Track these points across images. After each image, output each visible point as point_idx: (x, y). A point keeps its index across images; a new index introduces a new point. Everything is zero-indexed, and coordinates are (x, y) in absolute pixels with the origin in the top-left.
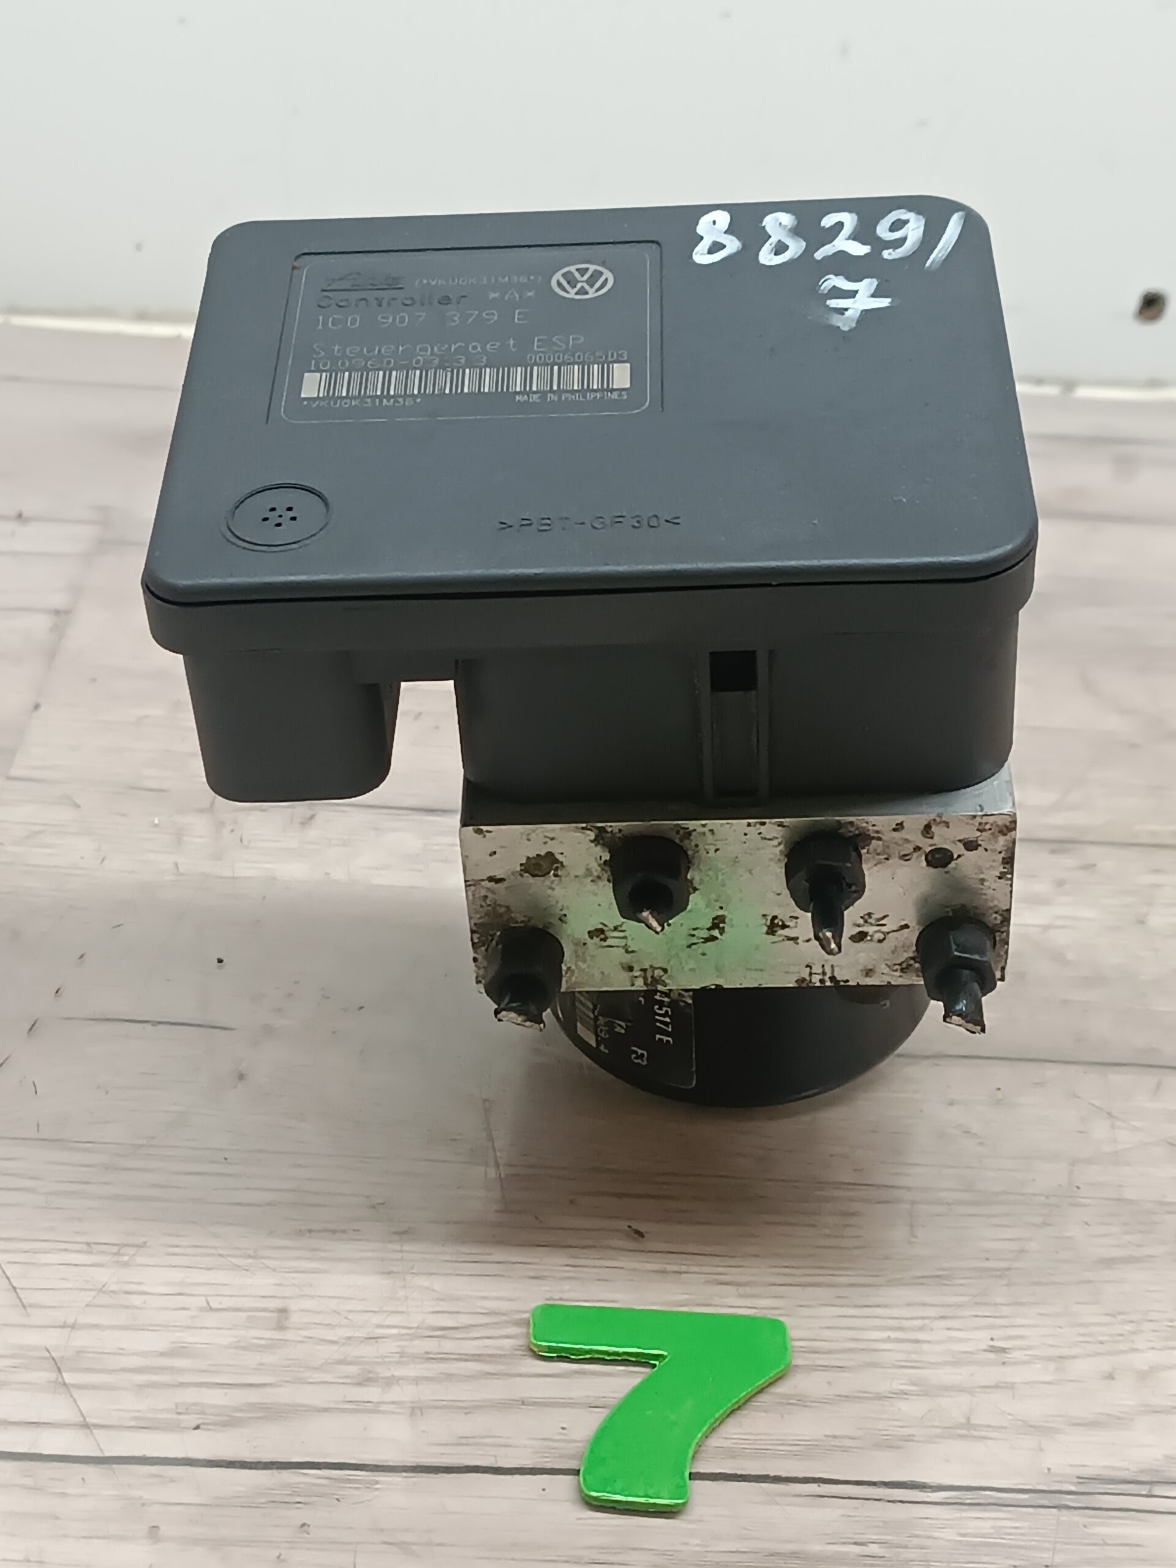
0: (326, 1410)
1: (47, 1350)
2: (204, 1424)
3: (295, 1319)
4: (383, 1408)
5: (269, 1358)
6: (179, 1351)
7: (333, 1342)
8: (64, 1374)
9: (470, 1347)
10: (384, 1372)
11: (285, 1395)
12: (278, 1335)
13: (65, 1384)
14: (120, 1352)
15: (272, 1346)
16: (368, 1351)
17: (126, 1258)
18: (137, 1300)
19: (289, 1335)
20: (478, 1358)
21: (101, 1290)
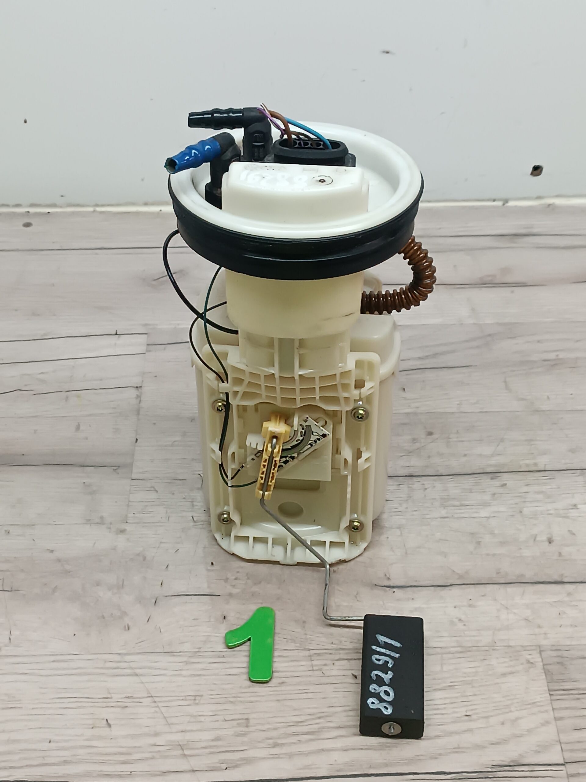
0: (264, 758)
1: (178, 742)
2: (229, 767)
3: (252, 722)
4: (281, 756)
5: (245, 739)
6: (217, 739)
7: (264, 731)
8: (184, 751)
9: (305, 729)
10: (279, 741)
11: (252, 753)
12: (246, 729)
13: (185, 755)
14: (200, 741)
15: (244, 735)
16: (274, 734)
17: (197, 702)
18: (202, 719)
19: (251, 729)
20: (307, 733)
21: (192, 716)
